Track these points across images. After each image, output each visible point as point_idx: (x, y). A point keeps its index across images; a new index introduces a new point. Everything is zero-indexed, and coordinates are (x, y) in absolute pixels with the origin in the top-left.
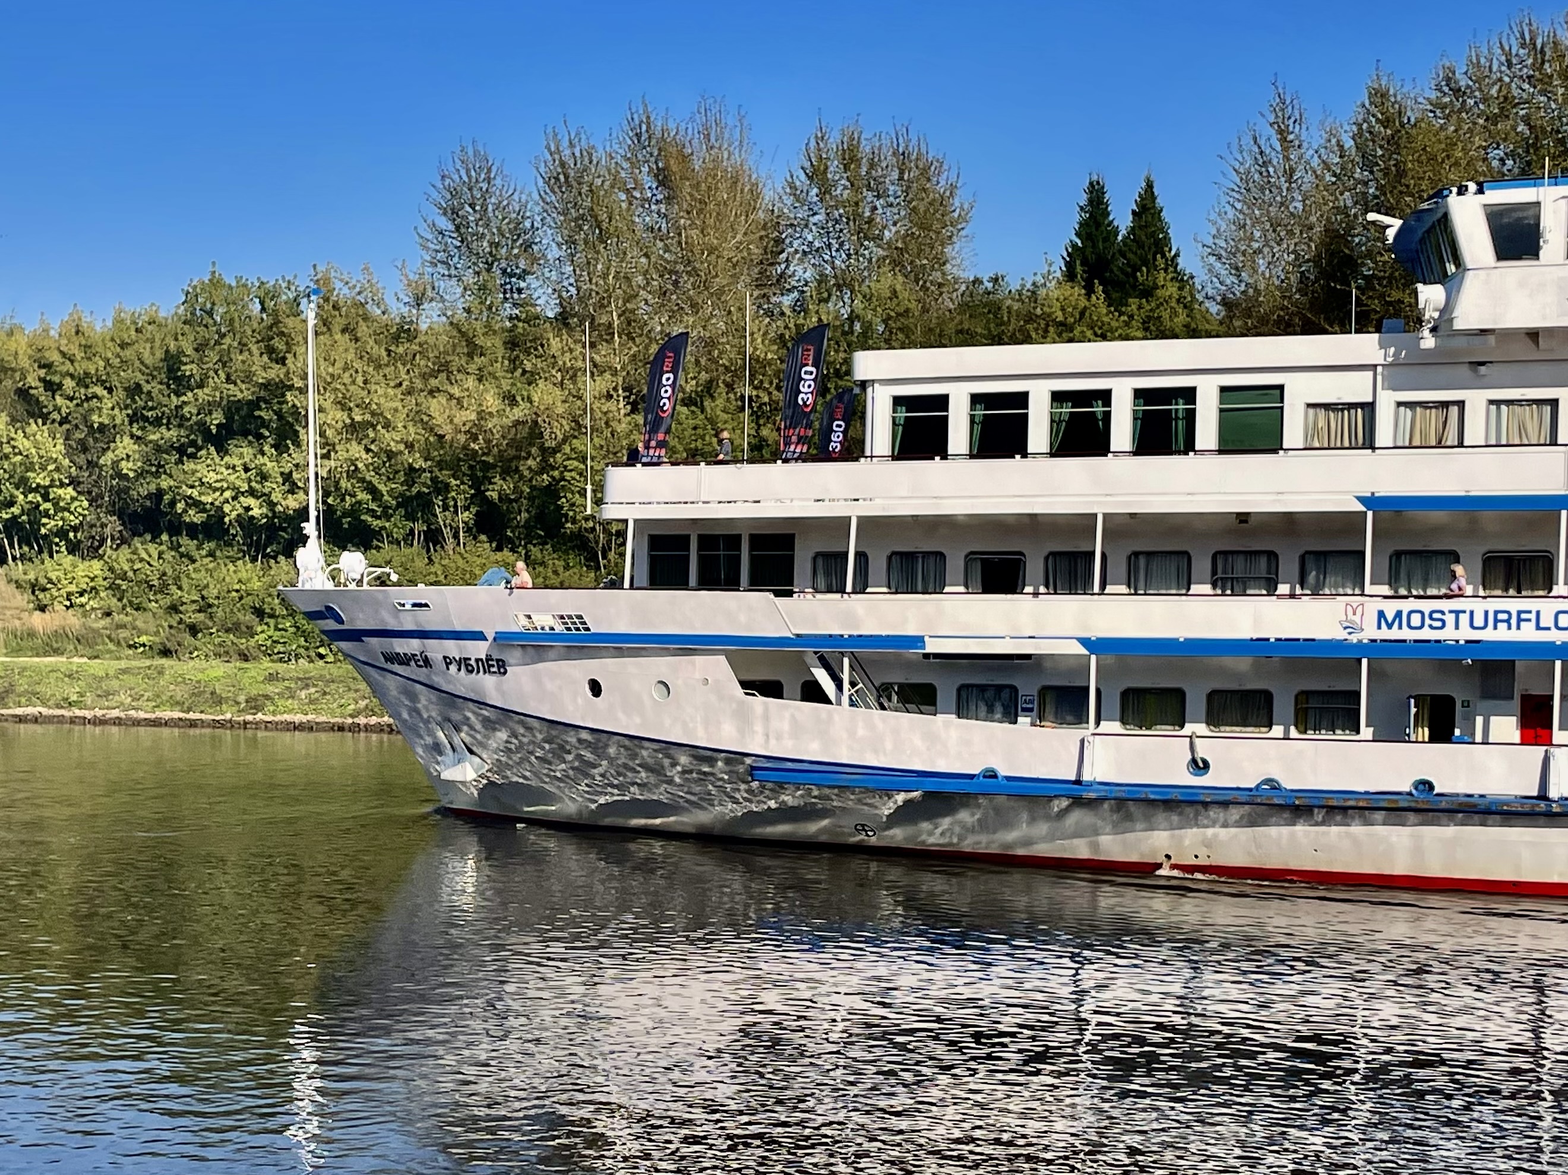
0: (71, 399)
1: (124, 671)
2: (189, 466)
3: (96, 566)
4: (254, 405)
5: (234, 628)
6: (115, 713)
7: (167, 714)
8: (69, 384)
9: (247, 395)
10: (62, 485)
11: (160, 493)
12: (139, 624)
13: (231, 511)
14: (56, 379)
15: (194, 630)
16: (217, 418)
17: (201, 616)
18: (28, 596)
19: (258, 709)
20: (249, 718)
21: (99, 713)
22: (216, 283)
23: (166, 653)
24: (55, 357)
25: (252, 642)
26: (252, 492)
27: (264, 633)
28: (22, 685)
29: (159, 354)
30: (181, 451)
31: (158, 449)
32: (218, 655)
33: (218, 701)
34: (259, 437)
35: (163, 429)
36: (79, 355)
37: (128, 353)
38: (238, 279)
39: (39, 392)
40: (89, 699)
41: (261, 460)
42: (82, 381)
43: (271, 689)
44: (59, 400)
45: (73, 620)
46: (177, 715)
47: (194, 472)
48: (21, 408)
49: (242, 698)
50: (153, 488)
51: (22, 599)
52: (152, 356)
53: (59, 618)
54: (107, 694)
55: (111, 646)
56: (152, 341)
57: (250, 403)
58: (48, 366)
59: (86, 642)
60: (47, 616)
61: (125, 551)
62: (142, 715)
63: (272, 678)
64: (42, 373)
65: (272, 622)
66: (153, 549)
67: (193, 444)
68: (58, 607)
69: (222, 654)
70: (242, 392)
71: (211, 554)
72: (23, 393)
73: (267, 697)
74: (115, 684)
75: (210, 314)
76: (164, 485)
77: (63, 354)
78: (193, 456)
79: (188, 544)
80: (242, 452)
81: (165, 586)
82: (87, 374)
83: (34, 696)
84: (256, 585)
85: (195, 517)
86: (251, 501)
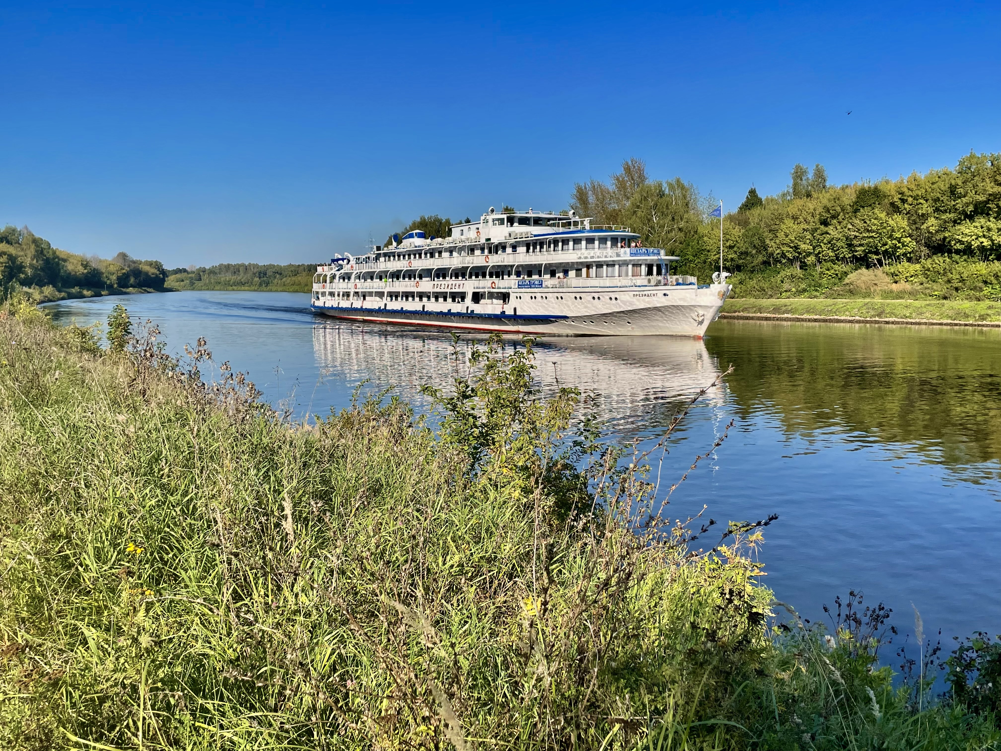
0: (911, 205)
1: (928, 305)
2: (958, 227)
3: (918, 266)
4: (987, 202)
5: (975, 289)
6: (924, 321)
7: (945, 321)
8: (910, 199)
9: (984, 199)
10: (906, 237)
11: (945, 238)
12: (935, 288)
13: (975, 244)
14: (905, 198)
15: (957, 289)
16: (971, 208)
17: (960, 284)
18: (891, 277)
19: (984, 319)
20: (980, 323)
21: (918, 320)
22: (972, 157)
23: (945, 298)
24: (905, 190)
25: (982, 294)
26: (984, 236)
27: (987, 290)
28: (888, 310)
29: (947, 186)
30: (955, 222)
31: (945, 222)
32: (967, 299)
33: (967, 316)
34: (988, 214)
35: (948, 214)
36: (915, 188)
37: (935, 186)
38: (982, 154)
39: (899, 203)
40: (914, 315)
41: (989, 223)
42: (915, 198)
43: (989, 312)
44: (906, 206)
45: (908, 286)
46: (949, 321)
47: (959, 230)
48: (891, 209)
49: (977, 315)
50: (942, 237)
51: (888, 279)
52: (944, 186)
53: (903, 286)
54: (921, 314)
55: (923, 296)
56: (944, 181)
57: (985, 201)
58: (902, 193)
59: (913, 294)
60: (898, 284)
61: (929, 261)
62: (935, 321)
63: (990, 308)
64: (900, 196)
65: (990, 286)
66: (941, 259)
67: (960, 219)
68: (902, 281)
69: (969, 298)
70: (981, 198)
71: (965, 260)
72: (892, 204)
73: (988, 315)
74: (924, 310)
75: (969, 169)
76: (947, 235)
77: (909, 189)
78: (959, 224)
79: (956, 257)
80: (981, 221)
81: (946, 273)
82: (918, 195)
83: (892, 314)
84: (984, 272)
85: (959, 246)
86: (983, 240)
